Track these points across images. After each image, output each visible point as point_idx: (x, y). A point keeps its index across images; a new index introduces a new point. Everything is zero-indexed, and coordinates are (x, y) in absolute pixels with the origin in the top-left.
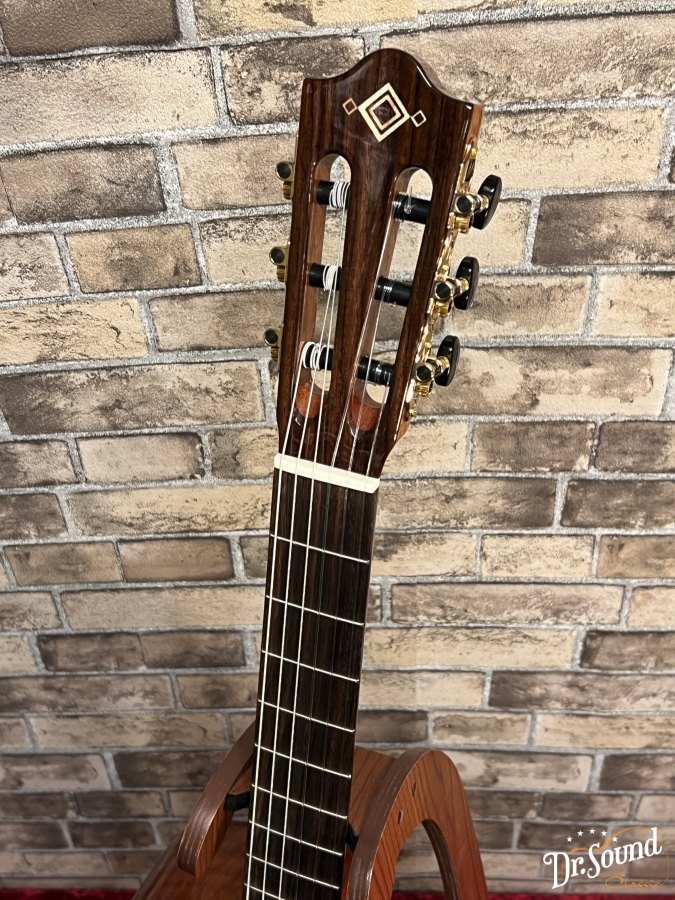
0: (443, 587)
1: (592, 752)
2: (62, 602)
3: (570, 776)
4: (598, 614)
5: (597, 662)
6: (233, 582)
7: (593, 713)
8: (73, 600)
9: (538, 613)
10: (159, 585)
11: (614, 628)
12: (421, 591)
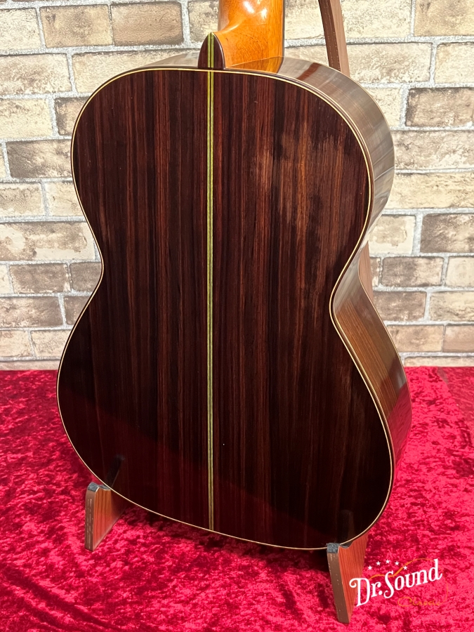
0: (317, 48)
1: (414, 212)
2: (73, 64)
3: (401, 239)
4: (416, 72)
5: (416, 120)
6: (183, 46)
7: (415, 171)
8: (80, 62)
9: (377, 73)
10: (135, 48)
11: (427, 85)
12: (303, 54)
